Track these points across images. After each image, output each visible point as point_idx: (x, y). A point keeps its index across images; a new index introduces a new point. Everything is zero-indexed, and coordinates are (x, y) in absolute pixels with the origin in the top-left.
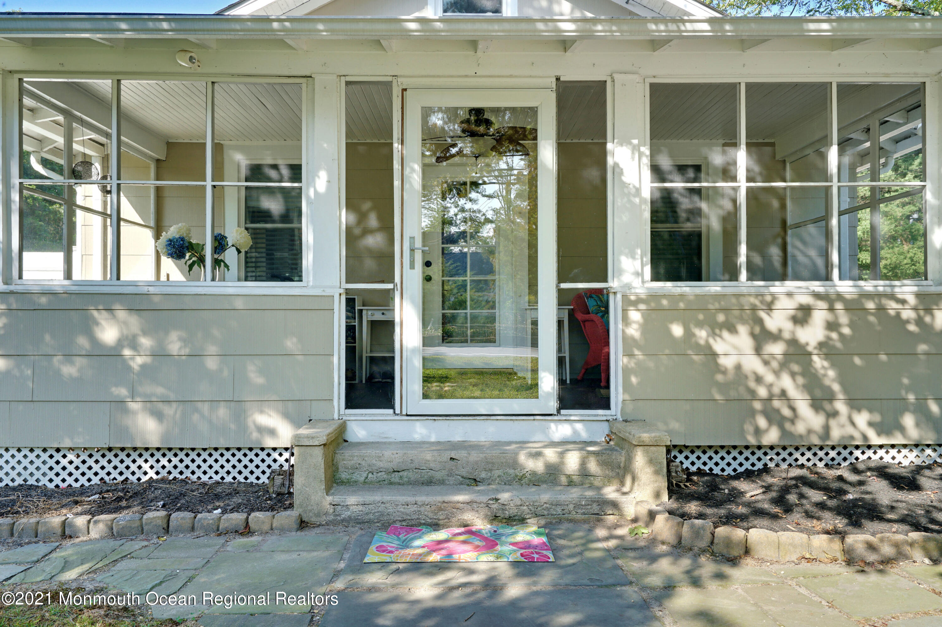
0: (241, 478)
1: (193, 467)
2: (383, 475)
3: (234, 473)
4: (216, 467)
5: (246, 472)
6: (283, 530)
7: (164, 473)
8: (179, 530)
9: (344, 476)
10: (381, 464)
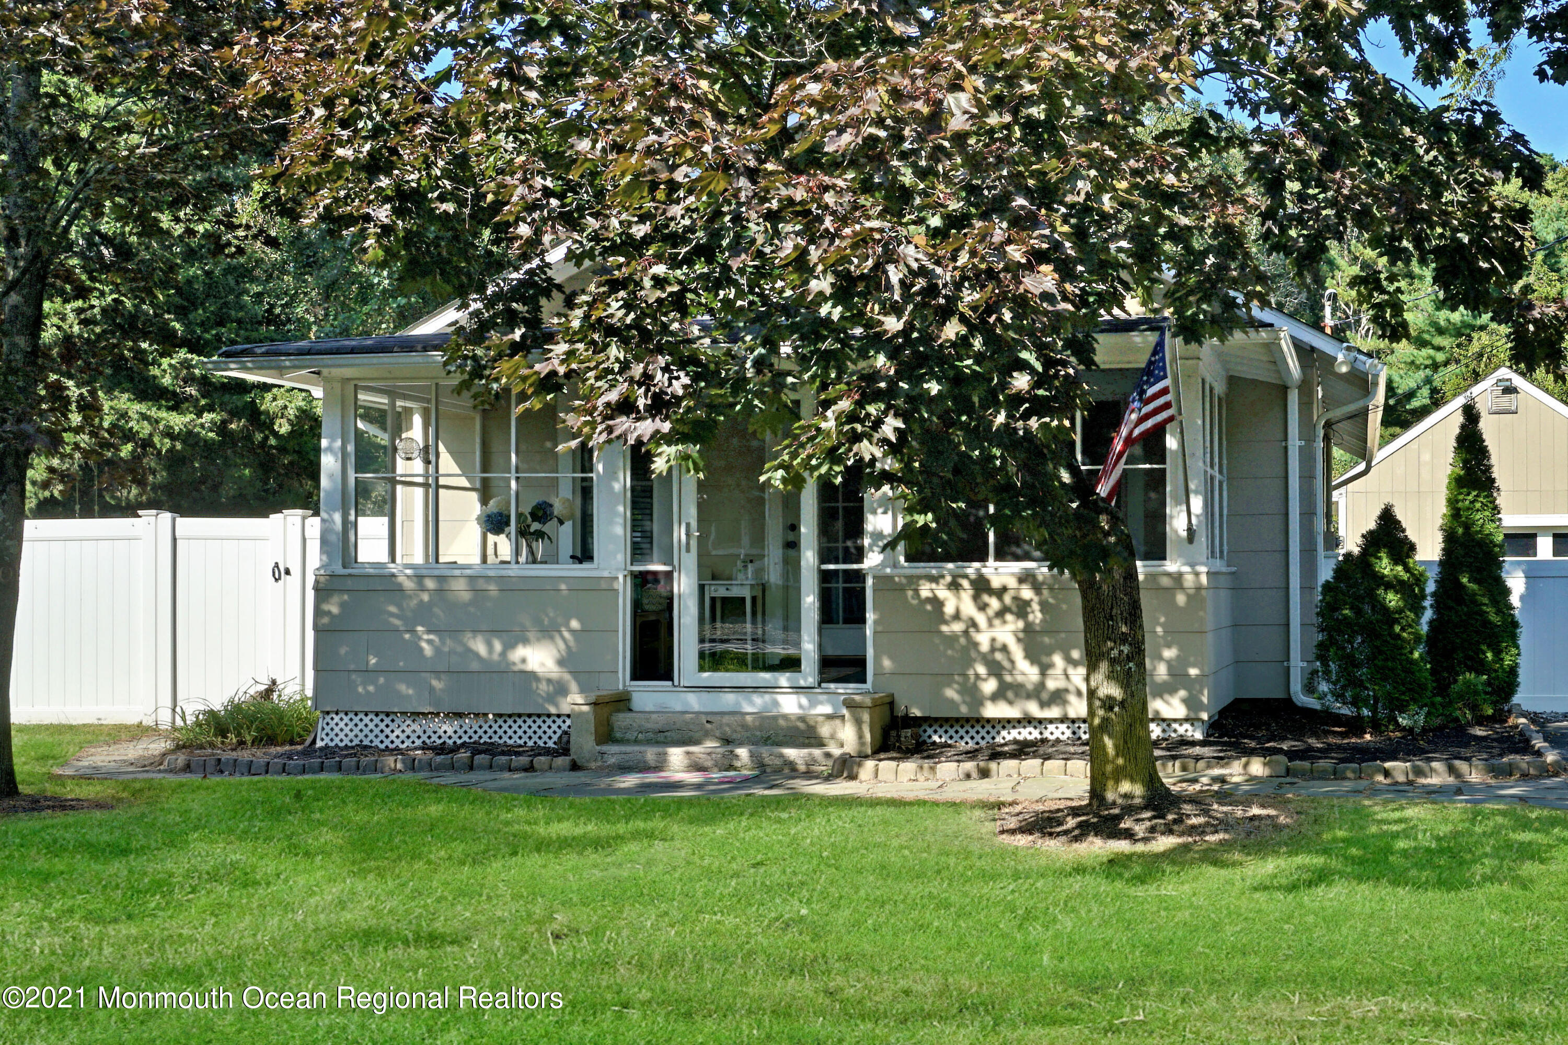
0: (541, 743)
1: (500, 732)
2: (650, 735)
3: (535, 738)
4: (520, 732)
5: (545, 738)
6: (558, 770)
7: (475, 738)
8: (481, 768)
9: (618, 735)
10: (649, 726)
